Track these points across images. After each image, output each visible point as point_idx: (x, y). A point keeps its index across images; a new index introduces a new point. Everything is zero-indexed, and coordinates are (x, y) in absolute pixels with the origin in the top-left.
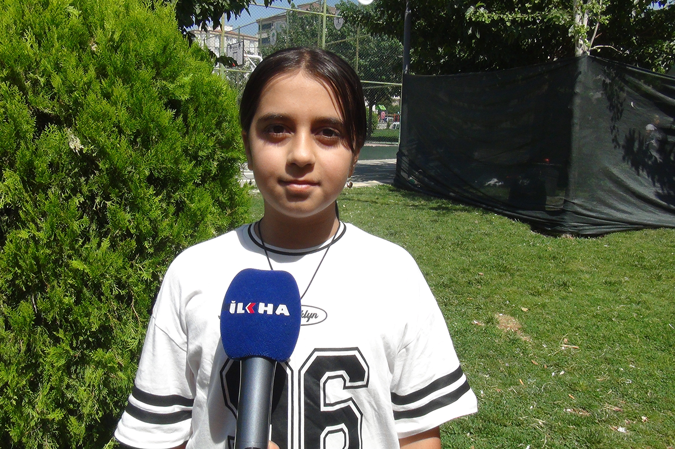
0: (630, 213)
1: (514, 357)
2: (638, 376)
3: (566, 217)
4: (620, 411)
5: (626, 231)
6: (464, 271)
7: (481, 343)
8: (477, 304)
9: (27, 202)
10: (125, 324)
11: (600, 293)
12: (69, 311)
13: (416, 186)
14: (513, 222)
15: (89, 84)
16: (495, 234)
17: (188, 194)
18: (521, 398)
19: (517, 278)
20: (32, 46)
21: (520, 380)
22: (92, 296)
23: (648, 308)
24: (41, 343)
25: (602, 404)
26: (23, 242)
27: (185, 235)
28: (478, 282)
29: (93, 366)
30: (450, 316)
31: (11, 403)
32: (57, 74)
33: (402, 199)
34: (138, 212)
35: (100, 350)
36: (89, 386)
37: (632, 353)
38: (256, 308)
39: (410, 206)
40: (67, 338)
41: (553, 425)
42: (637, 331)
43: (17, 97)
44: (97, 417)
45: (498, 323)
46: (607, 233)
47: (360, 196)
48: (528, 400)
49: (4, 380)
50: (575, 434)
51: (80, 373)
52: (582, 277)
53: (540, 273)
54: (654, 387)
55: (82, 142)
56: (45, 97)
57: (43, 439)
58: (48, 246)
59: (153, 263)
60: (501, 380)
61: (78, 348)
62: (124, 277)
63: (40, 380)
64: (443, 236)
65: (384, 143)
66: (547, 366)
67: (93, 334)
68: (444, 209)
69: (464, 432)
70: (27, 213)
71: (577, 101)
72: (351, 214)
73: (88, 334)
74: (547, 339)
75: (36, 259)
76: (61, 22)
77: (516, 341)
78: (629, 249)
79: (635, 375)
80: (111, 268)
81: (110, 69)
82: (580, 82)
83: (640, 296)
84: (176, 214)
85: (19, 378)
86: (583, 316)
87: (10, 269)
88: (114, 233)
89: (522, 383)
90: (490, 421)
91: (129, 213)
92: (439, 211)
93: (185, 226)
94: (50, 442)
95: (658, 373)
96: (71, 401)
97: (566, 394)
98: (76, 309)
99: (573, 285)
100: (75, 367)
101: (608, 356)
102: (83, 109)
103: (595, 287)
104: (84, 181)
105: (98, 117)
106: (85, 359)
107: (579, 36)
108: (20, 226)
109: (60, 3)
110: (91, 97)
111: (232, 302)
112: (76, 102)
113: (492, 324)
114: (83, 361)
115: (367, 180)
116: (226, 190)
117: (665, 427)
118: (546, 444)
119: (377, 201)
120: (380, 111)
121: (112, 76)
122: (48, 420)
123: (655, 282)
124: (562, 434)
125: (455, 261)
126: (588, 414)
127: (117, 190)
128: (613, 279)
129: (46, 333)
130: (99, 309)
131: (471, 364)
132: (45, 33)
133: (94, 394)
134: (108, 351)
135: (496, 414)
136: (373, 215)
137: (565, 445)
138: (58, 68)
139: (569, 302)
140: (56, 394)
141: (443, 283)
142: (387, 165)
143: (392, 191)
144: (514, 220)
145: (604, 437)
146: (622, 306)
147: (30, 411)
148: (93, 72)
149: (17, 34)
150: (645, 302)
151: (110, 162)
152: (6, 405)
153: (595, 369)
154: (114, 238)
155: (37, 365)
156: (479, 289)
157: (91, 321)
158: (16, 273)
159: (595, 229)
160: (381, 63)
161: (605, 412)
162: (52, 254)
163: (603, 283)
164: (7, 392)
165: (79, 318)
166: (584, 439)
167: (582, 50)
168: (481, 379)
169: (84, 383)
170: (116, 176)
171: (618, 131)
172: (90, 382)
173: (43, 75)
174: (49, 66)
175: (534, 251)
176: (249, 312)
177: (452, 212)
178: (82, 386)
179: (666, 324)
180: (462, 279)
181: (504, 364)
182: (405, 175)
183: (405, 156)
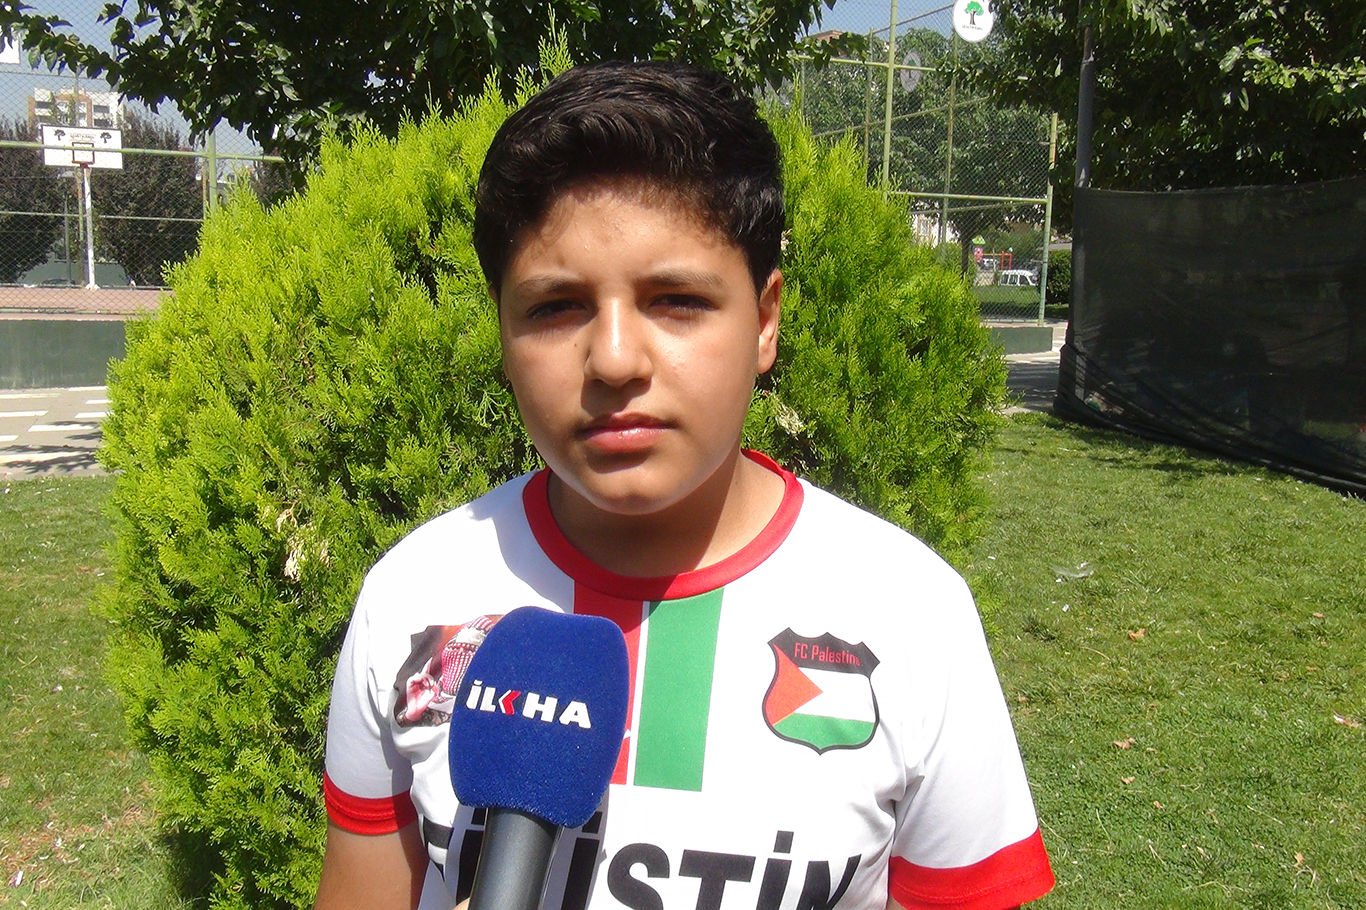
6: (1279, 608)
8: (1332, 681)
14: (1344, 499)
16: (1316, 525)
28: (1319, 634)
30: (1282, 705)
38: (518, 703)
39: (1107, 461)
64: (1206, 530)
68: (1179, 468)
92: (1173, 473)
111: (476, 682)
119: (1033, 449)
125: (1252, 585)
144: (1345, 494)
156: (1324, 648)
176: (504, 711)
180: (1282, 625)
182: (1079, 392)
183: (1078, 353)
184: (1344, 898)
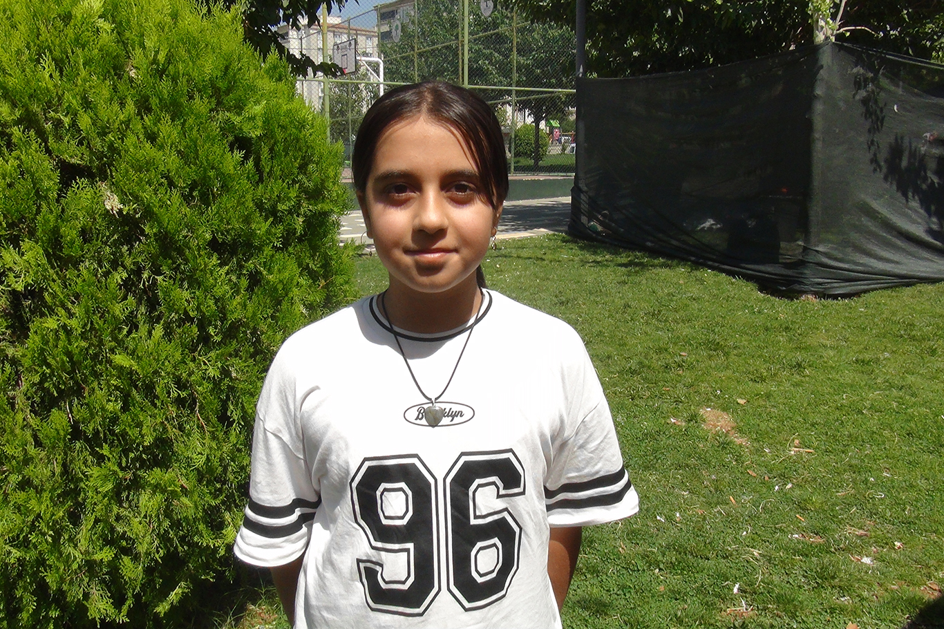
0: (897, 263)
1: (724, 466)
2: (893, 487)
3: (806, 271)
4: (866, 535)
5: (891, 287)
6: (660, 350)
7: (679, 449)
8: (676, 396)
9: (54, 281)
10: (188, 435)
11: (848, 376)
12: (114, 420)
13: (598, 233)
14: (733, 280)
15: (127, 123)
16: (707, 298)
17: (265, 263)
18: (731, 521)
19: (732, 358)
20: (51, 76)
21: (731, 497)
22: (144, 400)
23: (913, 395)
24: (81, 462)
25: (841, 526)
26: (51, 333)
27: (263, 317)
28: (679, 366)
29: (149, 491)
30: (638, 413)
31: (46, 540)
32: (85, 111)
33: (579, 252)
34: (199, 289)
35: (157, 470)
36: (145, 516)
37: (887, 457)
39: (589, 263)
40: (113, 456)
41: (773, 556)
42: (896, 426)
43: (34, 146)
44: (157, 556)
45: (704, 421)
46: (865, 291)
47: (521, 250)
48: (740, 524)
49: (35, 511)
50: (801, 568)
51: (133, 500)
52: (825, 354)
53: (765, 351)
54: (914, 503)
55: (121, 200)
56: (72, 142)
57: (89, 586)
58: (83, 336)
59: (222, 355)
60: (704, 497)
61: (129, 468)
62: (184, 375)
63: (82, 510)
64: (633, 304)
65: (556, 174)
66: (769, 478)
67: (147, 450)
68: (636, 265)
69: (652, 568)
70: (54, 296)
71: (819, 107)
72: (508, 277)
73: (141, 449)
74: (771, 441)
75: (69, 354)
76: (88, 41)
77: (728, 444)
78: (894, 313)
79: (889, 487)
80: (167, 363)
81: (154, 101)
82: (822, 80)
83: (903, 378)
84: (250, 289)
85: (55, 509)
86: (823, 408)
87: (37, 368)
88: (169, 317)
89: (733, 501)
90: (687, 552)
91: (187, 290)
92: (629, 268)
93: (263, 305)
94: (99, 590)
95: (922, 483)
96: (123, 537)
97: (792, 513)
98: (123, 417)
99: (810, 366)
100: (127, 493)
101: (854, 462)
102: (121, 157)
103: (841, 368)
104: (127, 251)
105: (140, 166)
106: (138, 482)
107: (819, 15)
108: (47, 312)
109: (85, 16)
110: (131, 140)
112: (111, 147)
113: (696, 422)
114: (136, 484)
115: (531, 227)
116: (318, 254)
117: (926, 555)
118: (762, 581)
119: (544, 257)
120: (552, 128)
121: (158, 110)
122: (95, 561)
123: (927, 358)
124: (784, 568)
125: (648, 337)
126: (821, 541)
127: (170, 261)
128: (867, 356)
129: (87, 449)
130: (153, 416)
131: (665, 477)
132: (67, 57)
133: (152, 526)
134: (167, 470)
135: (696, 544)
136: (537, 277)
137: (788, 582)
138: (87, 104)
139: (803, 390)
140: (103, 528)
141: (630, 368)
142: (560, 206)
143: (566, 242)
144: (734, 277)
145: (840, 570)
146: (878, 392)
147: (71, 550)
148: (132, 106)
149: (31, 59)
150: (910, 387)
151: (158, 225)
152: (40, 543)
153: (834, 480)
154: (169, 324)
155: (77, 492)
156: (679, 375)
157: (143, 432)
158: (44, 374)
159: (847, 286)
160: (549, 61)
161: (845, 537)
162: (89, 347)
163: (853, 362)
164: (39, 526)
165: (128, 429)
166: (813, 574)
167: (824, 34)
168: (677, 497)
169: (139, 513)
170: (168, 243)
171: (878, 147)
172: (146, 512)
173: (68, 113)
174: (74, 102)
175: (759, 320)
177: (648, 270)
178: (137, 517)
179: (937, 416)
180: (657, 362)
181: (708, 476)
182: (584, 219)
183: (582, 192)
184: (635, 538)
